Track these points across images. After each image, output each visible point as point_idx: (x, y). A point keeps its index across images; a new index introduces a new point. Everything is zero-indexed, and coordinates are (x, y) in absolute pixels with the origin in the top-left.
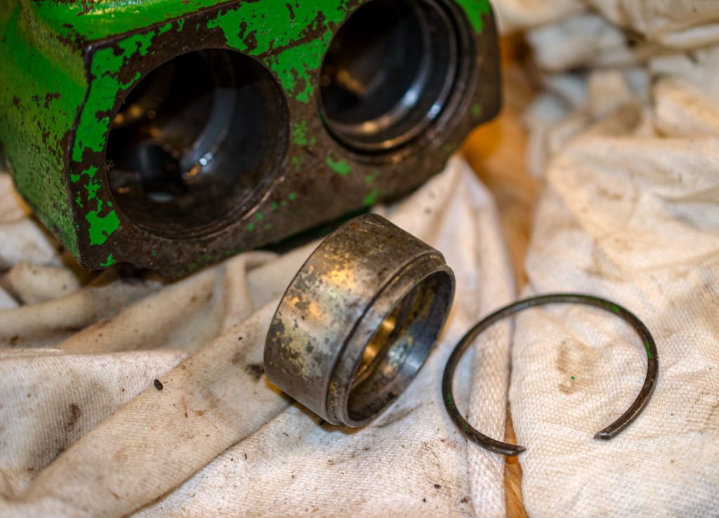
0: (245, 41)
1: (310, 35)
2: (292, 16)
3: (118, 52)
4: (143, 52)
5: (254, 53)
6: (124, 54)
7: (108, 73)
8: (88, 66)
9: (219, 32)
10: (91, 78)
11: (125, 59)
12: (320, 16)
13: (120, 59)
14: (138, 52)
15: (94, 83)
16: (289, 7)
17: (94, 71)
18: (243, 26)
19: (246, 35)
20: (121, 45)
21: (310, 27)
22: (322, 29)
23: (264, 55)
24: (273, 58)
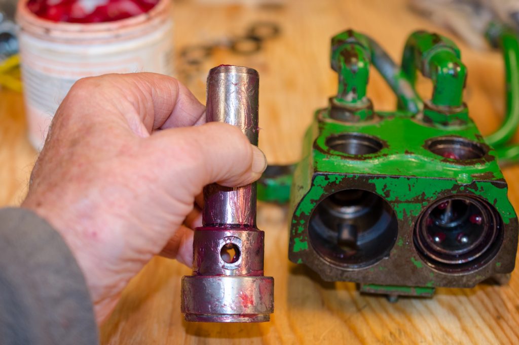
0: (385, 193)
1: (416, 200)
2: (410, 190)
3: (327, 178)
4: (337, 182)
5: (388, 199)
6: (329, 180)
7: (320, 185)
8: (313, 180)
9: (374, 185)
10: (312, 185)
11: (329, 183)
12: (424, 194)
13: (327, 182)
14: (335, 181)
15: (313, 187)
16: (409, 186)
17: (315, 183)
18: (385, 186)
19: (385, 191)
20: (329, 177)
21: (417, 197)
22: (423, 200)
23: (391, 202)
24: (396, 204)
